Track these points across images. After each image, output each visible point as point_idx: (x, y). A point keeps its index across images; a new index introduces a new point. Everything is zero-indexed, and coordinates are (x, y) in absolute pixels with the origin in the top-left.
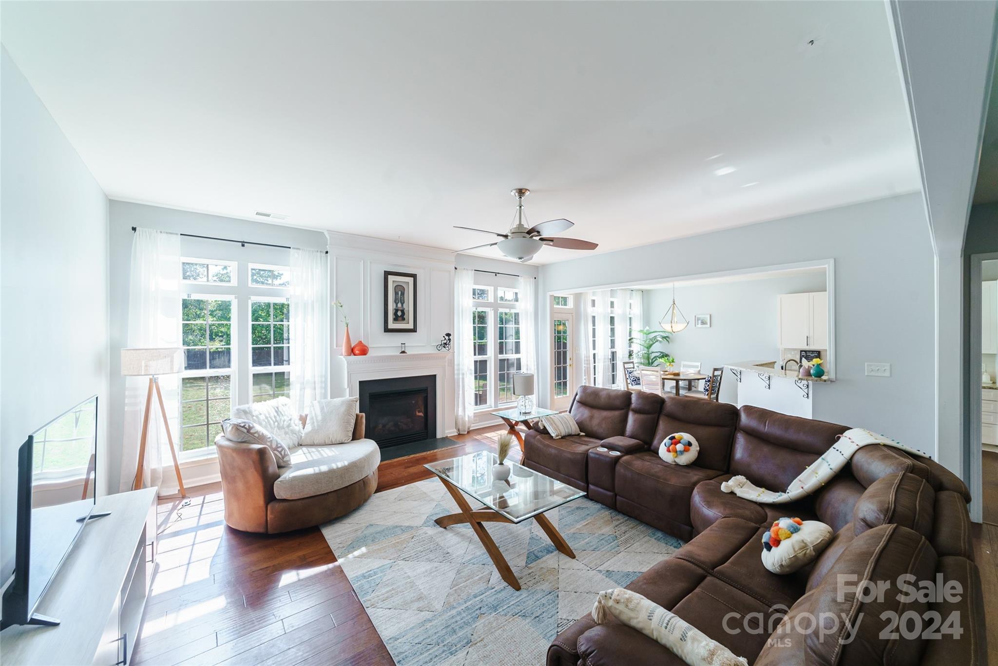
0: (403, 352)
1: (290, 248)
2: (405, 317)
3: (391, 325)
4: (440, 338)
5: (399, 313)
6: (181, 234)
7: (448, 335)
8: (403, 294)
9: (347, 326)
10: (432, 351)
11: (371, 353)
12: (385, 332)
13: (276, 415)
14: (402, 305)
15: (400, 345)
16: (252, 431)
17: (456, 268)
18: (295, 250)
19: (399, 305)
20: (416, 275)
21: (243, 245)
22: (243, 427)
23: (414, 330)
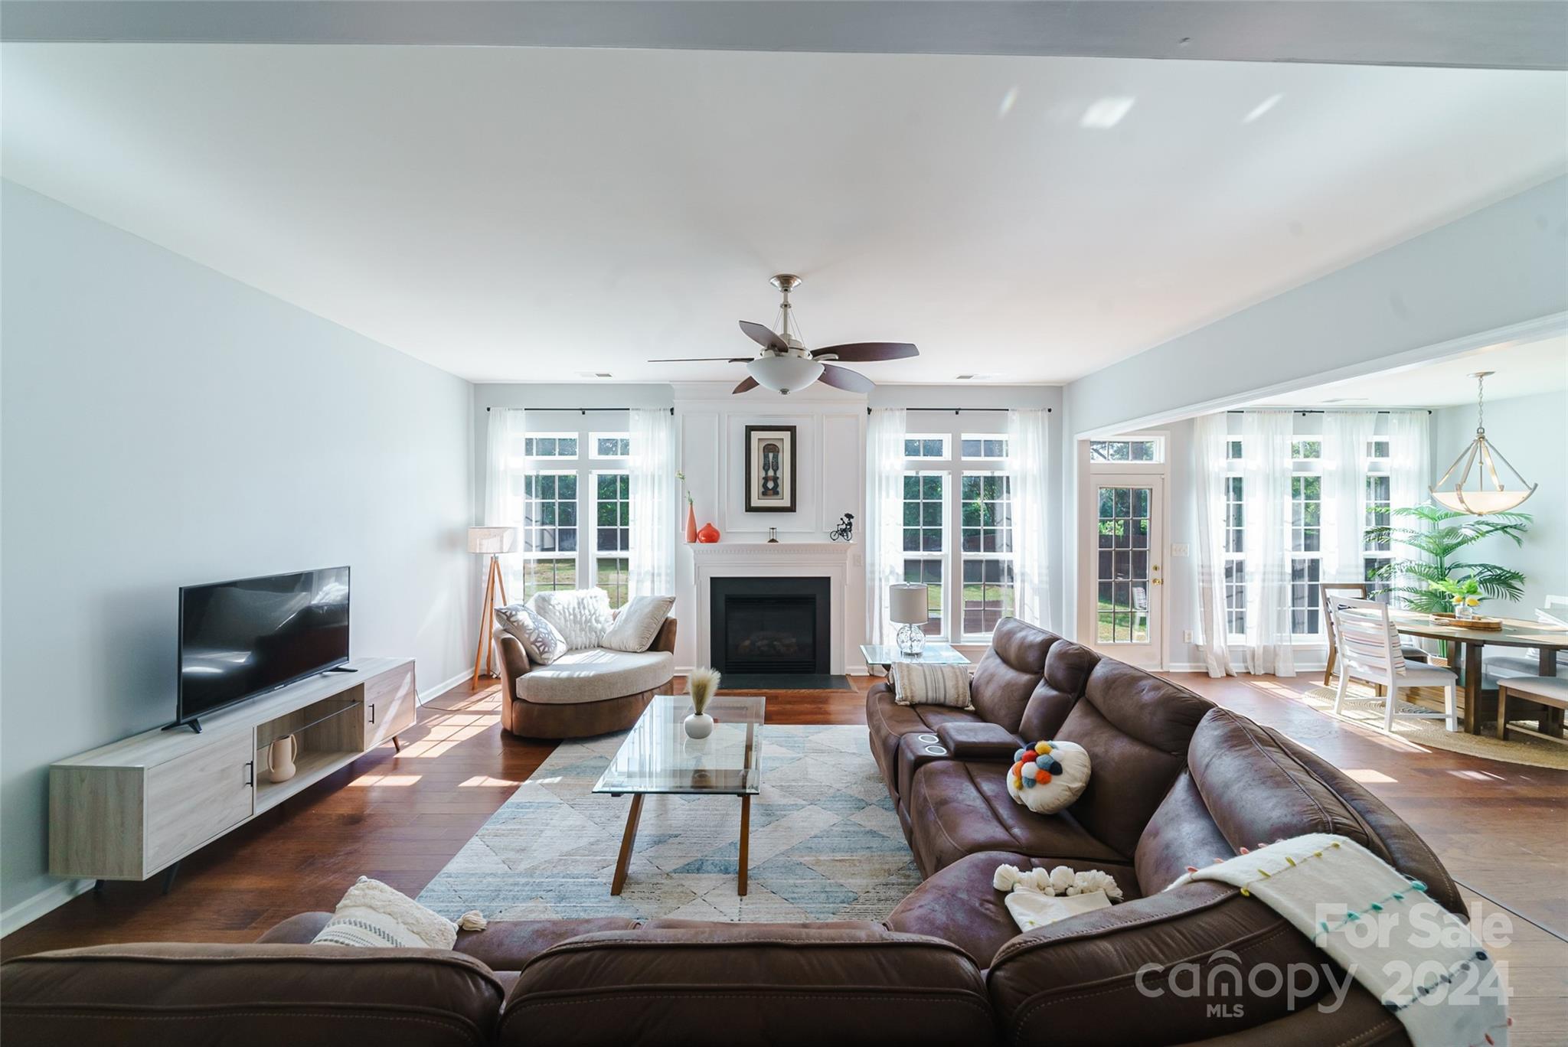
0: (773, 541)
1: (628, 409)
2: (779, 489)
3: (756, 502)
4: (835, 522)
5: (770, 485)
6: (526, 409)
7: (849, 516)
8: (776, 457)
9: (691, 504)
10: (823, 540)
11: (725, 541)
12: (746, 511)
13: (576, 606)
14: (775, 473)
15: (768, 530)
16: (512, 619)
17: (869, 411)
18: (635, 412)
19: (771, 473)
20: (795, 427)
21: (584, 413)
22: (505, 613)
23: (792, 509)
